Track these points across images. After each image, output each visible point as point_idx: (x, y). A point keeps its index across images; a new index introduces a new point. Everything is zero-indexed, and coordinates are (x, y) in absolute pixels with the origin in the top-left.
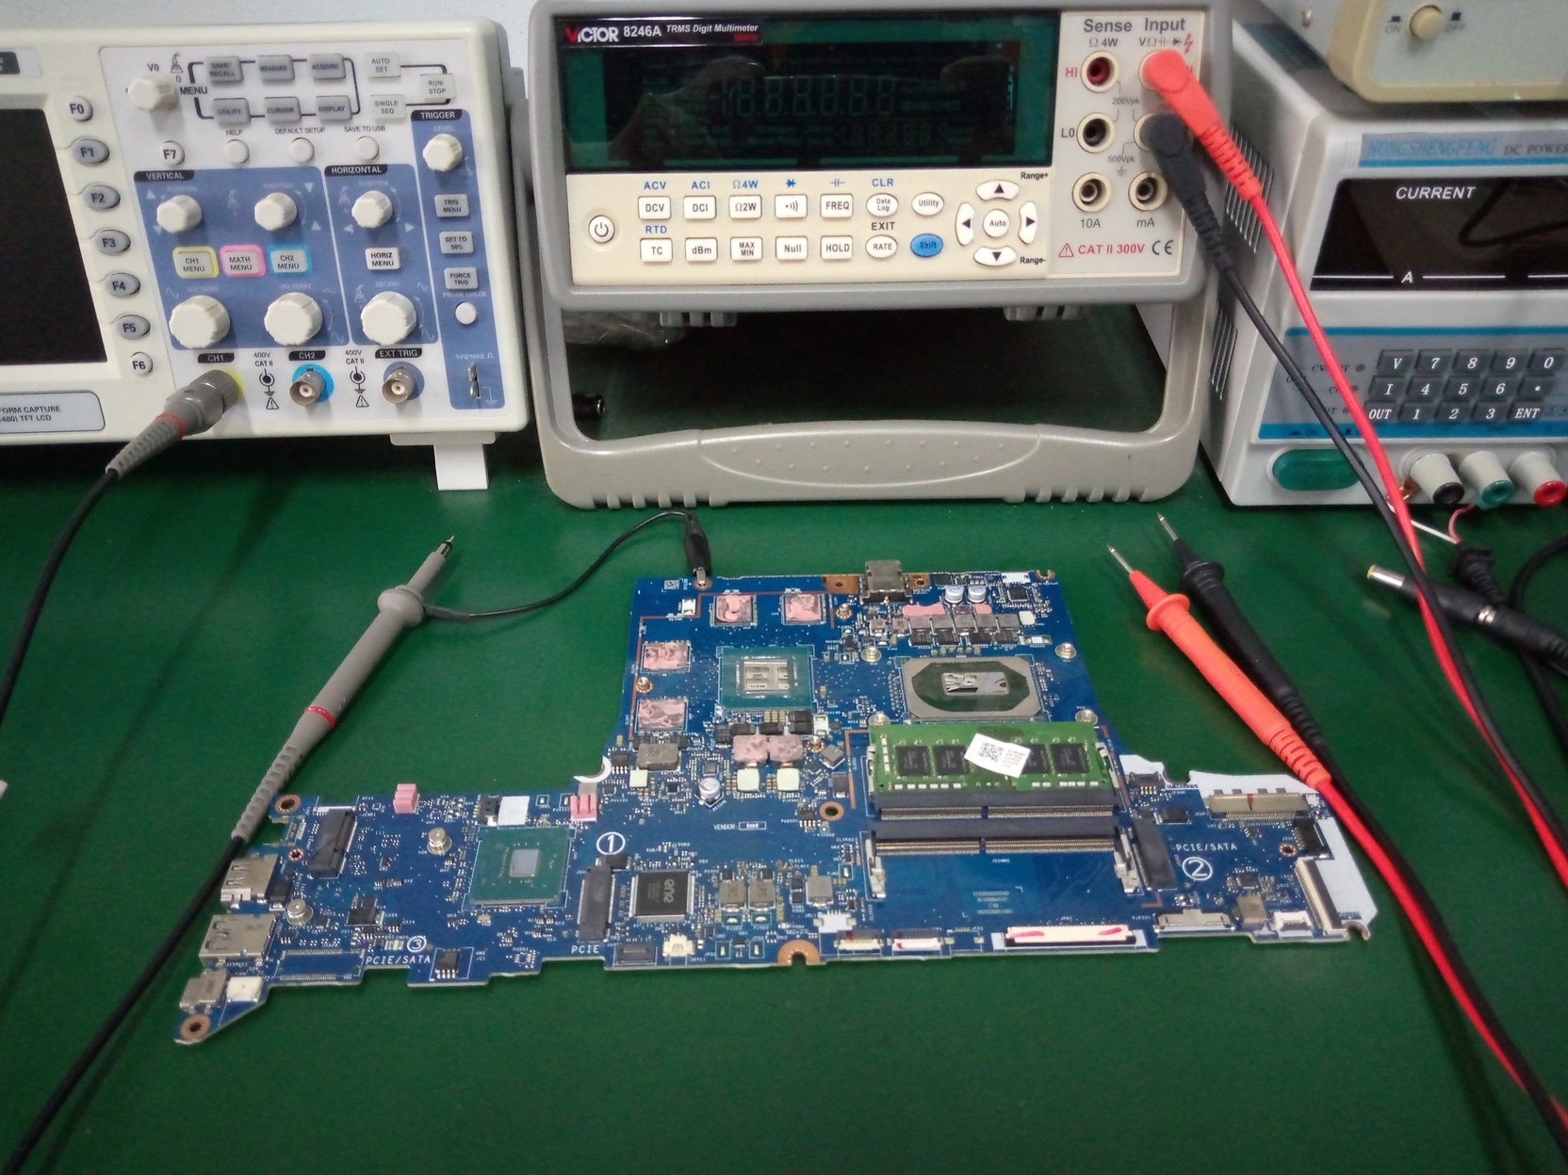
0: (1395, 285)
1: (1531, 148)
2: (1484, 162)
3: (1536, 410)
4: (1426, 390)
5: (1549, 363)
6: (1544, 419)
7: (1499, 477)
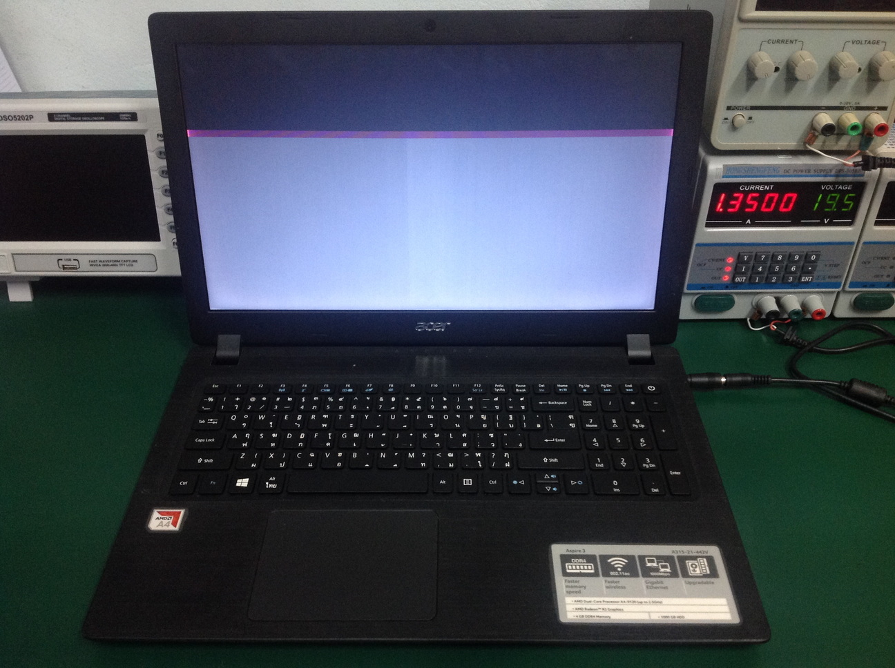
0: (743, 225)
1: (795, 171)
2: (774, 176)
3: (811, 278)
4: (760, 269)
5: (813, 258)
6: (814, 281)
7: (797, 307)
